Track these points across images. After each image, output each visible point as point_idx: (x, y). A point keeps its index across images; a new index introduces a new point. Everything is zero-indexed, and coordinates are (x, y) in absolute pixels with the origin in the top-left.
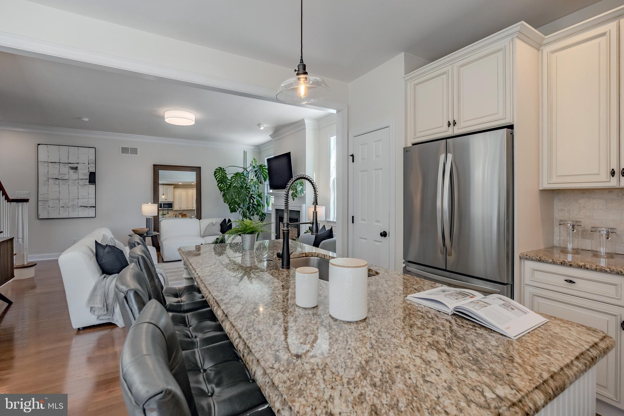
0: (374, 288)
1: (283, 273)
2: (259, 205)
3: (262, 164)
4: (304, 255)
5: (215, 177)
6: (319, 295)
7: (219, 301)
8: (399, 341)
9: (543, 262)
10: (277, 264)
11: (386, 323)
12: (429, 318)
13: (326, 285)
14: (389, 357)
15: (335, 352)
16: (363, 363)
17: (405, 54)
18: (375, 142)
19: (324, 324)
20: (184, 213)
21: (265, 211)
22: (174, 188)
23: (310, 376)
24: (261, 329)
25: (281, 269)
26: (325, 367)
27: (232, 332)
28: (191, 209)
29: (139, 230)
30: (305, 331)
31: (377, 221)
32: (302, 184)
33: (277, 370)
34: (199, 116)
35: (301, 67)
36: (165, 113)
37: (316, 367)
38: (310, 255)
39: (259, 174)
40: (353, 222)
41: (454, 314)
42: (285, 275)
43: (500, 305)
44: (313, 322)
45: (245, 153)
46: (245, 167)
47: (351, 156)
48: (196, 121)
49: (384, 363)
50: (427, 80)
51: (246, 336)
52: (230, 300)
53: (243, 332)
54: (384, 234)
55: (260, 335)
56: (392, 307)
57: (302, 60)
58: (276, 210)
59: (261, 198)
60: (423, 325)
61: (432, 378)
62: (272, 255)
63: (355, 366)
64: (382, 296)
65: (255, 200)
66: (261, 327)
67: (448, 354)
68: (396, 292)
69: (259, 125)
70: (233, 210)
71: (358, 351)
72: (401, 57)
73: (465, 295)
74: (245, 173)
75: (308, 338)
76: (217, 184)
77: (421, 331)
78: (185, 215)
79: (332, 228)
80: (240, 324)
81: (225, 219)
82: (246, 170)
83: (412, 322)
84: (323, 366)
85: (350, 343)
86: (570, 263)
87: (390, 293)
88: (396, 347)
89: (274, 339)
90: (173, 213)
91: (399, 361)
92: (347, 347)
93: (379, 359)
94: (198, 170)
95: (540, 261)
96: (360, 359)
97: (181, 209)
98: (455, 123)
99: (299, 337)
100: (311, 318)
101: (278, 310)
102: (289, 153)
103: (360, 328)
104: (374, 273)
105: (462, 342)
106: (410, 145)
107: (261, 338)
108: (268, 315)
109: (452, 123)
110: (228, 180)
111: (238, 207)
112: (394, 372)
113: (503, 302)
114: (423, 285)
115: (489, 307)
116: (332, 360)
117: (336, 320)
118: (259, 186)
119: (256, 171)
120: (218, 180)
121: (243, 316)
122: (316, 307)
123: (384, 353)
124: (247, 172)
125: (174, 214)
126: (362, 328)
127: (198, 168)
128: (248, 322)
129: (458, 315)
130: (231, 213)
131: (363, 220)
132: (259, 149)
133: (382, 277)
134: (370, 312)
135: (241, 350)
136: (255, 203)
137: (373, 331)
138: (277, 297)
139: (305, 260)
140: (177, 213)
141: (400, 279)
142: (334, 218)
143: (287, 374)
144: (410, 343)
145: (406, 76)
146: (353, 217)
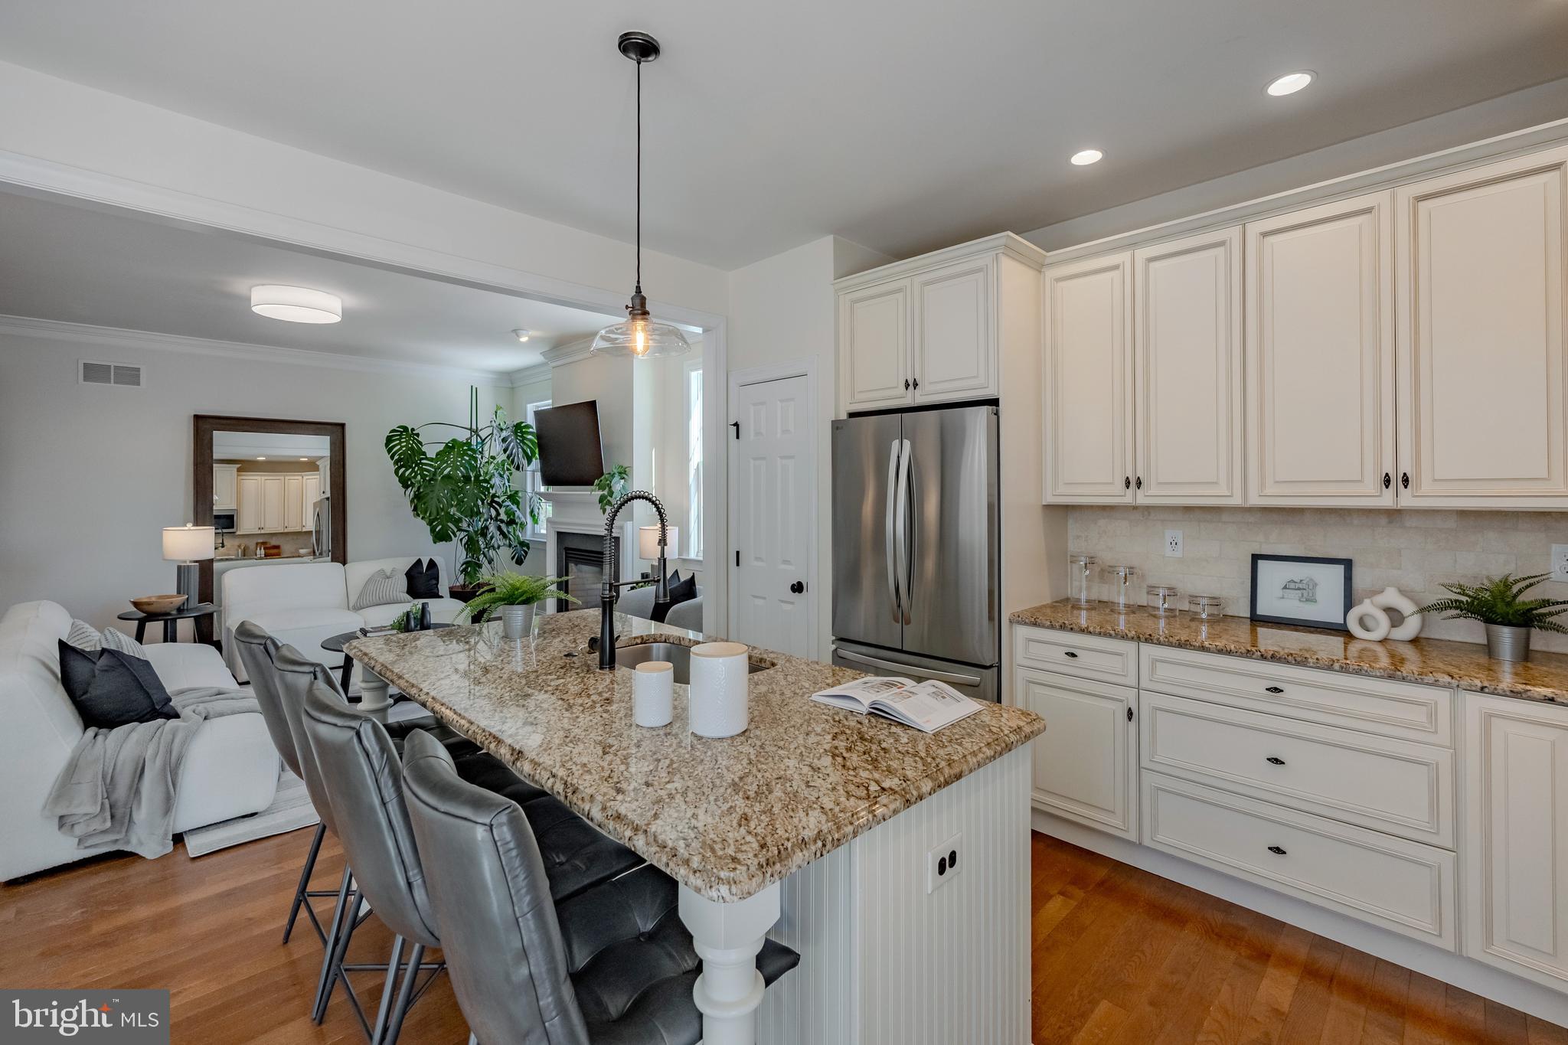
0: (763, 689)
1: (603, 677)
2: (511, 522)
3: (523, 423)
4: (639, 641)
5: (389, 452)
6: (675, 708)
7: (498, 734)
8: (786, 753)
9: (1039, 626)
10: (589, 662)
11: (774, 734)
12: (835, 721)
13: (685, 691)
14: (770, 770)
15: (700, 774)
16: (737, 780)
17: (835, 240)
18: (781, 401)
19: (683, 745)
20: (274, 542)
21: (527, 536)
22: (239, 470)
23: (667, 800)
24: (586, 762)
25: (598, 670)
26: (686, 790)
27: (538, 772)
28: (298, 529)
29: (154, 599)
30: (655, 757)
31: (786, 562)
32: (625, 476)
33: (621, 802)
34: (353, 301)
35: (638, 301)
36: (253, 289)
37: (674, 792)
38: (651, 640)
39: (513, 449)
40: (738, 564)
41: (871, 714)
42: (608, 681)
43: (929, 694)
44: (666, 744)
45: (474, 392)
46: (474, 427)
47: (734, 425)
48: (345, 313)
49: (763, 776)
50: (872, 297)
51: (565, 773)
52: (517, 729)
53: (557, 768)
54: (798, 588)
55: (586, 769)
56: (786, 712)
57: (638, 290)
58: (559, 533)
59: (517, 503)
60: (824, 731)
61: (818, 782)
62: (574, 646)
63: (725, 784)
64: (775, 699)
65: (502, 511)
66: (585, 760)
67: (844, 758)
68: (798, 691)
69: (516, 332)
70: (441, 536)
71: (731, 769)
72: (827, 243)
73: (890, 685)
74: (474, 442)
75: (660, 764)
76: (393, 468)
77: (819, 738)
78: (277, 547)
79: (693, 577)
80: (550, 760)
81: (419, 562)
82: (478, 435)
83: (810, 729)
84: (684, 789)
85: (720, 761)
86: (1071, 626)
87: (788, 693)
88: (781, 759)
89: (610, 772)
90: (237, 542)
91: (783, 773)
92: (716, 767)
93: (758, 773)
94: (337, 432)
95: (1035, 624)
96: (732, 776)
97: (263, 532)
98: (917, 385)
99: (647, 764)
100: (663, 739)
101: (607, 736)
102: (595, 401)
103: (735, 744)
104: (768, 664)
105: (866, 744)
106: (844, 416)
107: (589, 772)
108: (593, 744)
109: (911, 382)
110: (427, 459)
111: (455, 530)
112: (774, 783)
113: (934, 690)
114: (842, 677)
115: (913, 698)
116: (696, 783)
117: (700, 738)
118: (511, 474)
119: (504, 440)
120: (396, 457)
121: (550, 749)
122: (669, 724)
123: (764, 767)
124: (479, 440)
125: (239, 546)
126: (739, 743)
127: (338, 427)
128: (561, 756)
129: (875, 713)
130: (435, 542)
131: (758, 559)
132: (510, 382)
133: (781, 670)
134: (753, 723)
135: (561, 791)
136: (503, 517)
137: (753, 744)
138: (601, 717)
139: (642, 651)
140: (251, 543)
141: (808, 671)
142: (698, 552)
143: (636, 803)
144: (801, 753)
145: (836, 281)
146: (738, 553)
